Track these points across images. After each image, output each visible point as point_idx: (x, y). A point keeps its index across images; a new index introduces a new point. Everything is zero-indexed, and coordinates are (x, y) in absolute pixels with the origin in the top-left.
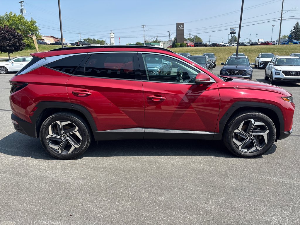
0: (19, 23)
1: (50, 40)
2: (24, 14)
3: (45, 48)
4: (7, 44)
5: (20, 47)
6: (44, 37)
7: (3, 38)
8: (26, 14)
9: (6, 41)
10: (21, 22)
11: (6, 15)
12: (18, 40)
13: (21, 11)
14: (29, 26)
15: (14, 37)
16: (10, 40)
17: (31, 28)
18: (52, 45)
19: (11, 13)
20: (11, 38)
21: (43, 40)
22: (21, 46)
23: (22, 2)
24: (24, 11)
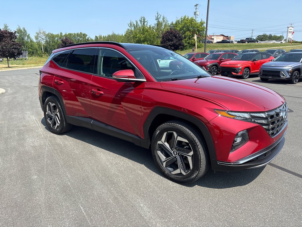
0: (190, 25)
1: (219, 39)
2: (197, 16)
3: (209, 47)
4: (169, 44)
5: (179, 47)
6: (215, 36)
7: (167, 39)
8: (198, 16)
9: (169, 41)
10: (191, 24)
11: (182, 18)
12: (178, 40)
13: (195, 13)
14: (198, 27)
15: (175, 38)
16: (172, 40)
17: (199, 29)
18: (218, 43)
19: (185, 16)
20: (173, 39)
21: (213, 39)
22: (181, 45)
23: (197, 5)
24: (197, 14)
